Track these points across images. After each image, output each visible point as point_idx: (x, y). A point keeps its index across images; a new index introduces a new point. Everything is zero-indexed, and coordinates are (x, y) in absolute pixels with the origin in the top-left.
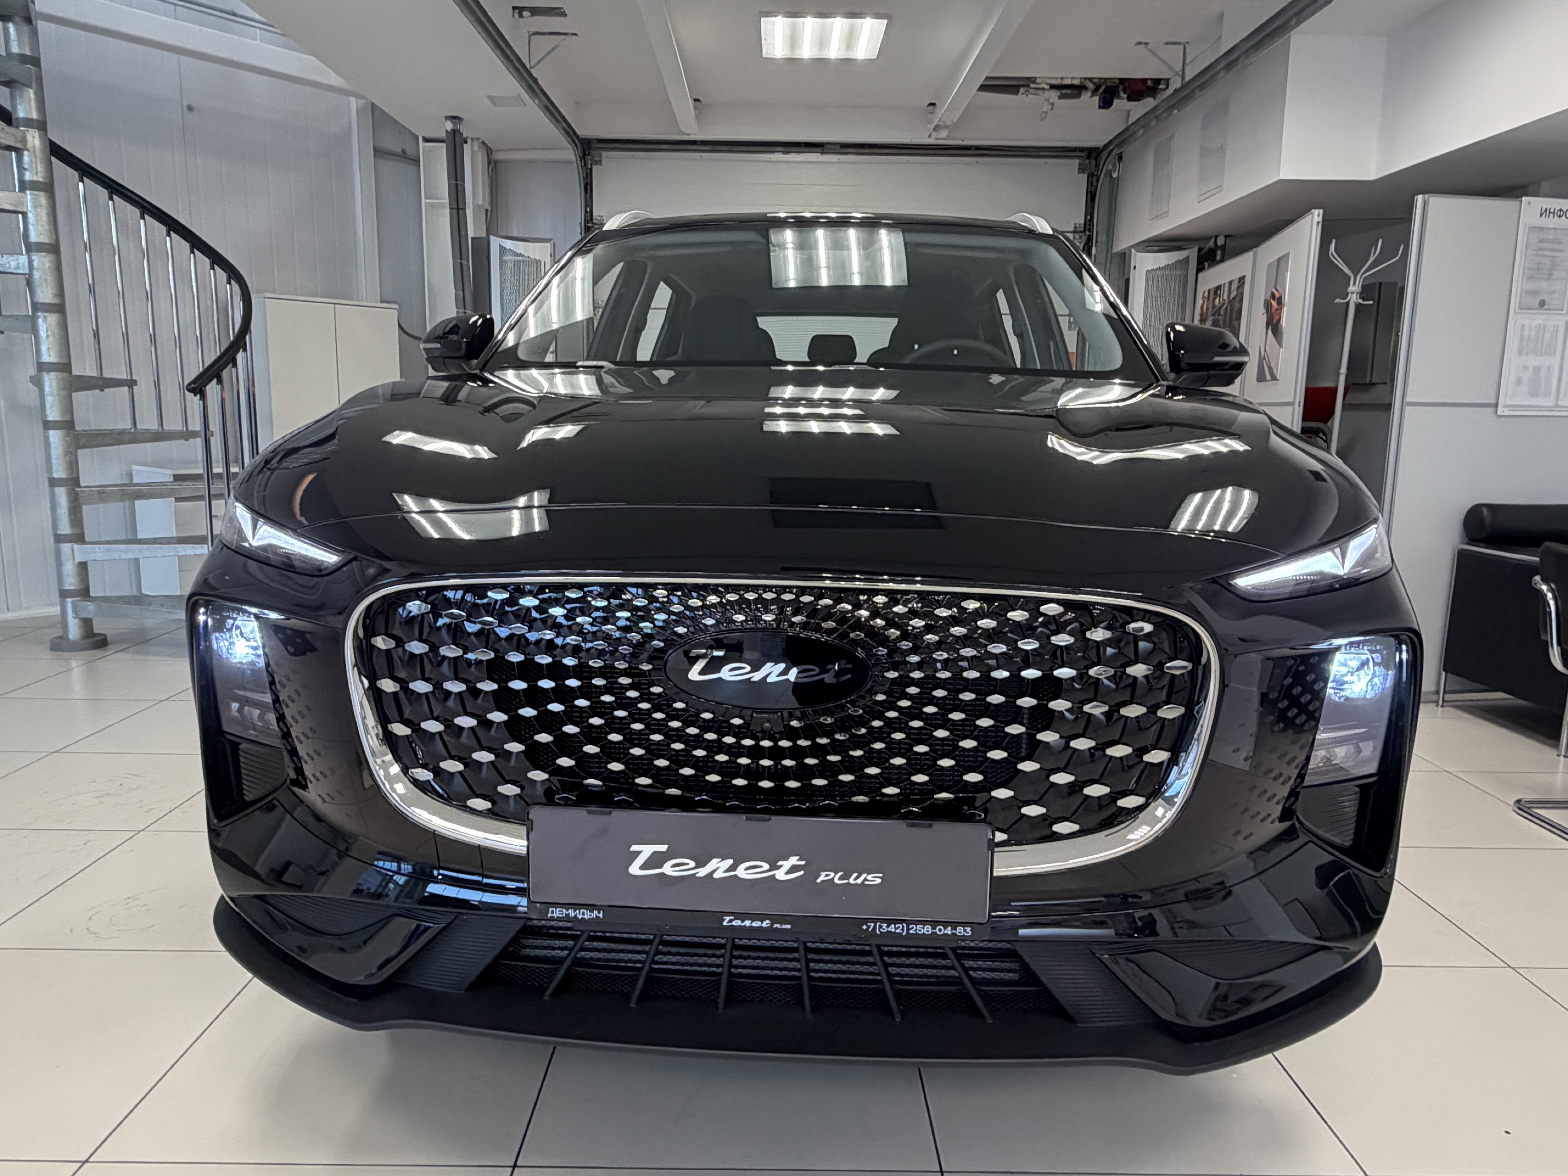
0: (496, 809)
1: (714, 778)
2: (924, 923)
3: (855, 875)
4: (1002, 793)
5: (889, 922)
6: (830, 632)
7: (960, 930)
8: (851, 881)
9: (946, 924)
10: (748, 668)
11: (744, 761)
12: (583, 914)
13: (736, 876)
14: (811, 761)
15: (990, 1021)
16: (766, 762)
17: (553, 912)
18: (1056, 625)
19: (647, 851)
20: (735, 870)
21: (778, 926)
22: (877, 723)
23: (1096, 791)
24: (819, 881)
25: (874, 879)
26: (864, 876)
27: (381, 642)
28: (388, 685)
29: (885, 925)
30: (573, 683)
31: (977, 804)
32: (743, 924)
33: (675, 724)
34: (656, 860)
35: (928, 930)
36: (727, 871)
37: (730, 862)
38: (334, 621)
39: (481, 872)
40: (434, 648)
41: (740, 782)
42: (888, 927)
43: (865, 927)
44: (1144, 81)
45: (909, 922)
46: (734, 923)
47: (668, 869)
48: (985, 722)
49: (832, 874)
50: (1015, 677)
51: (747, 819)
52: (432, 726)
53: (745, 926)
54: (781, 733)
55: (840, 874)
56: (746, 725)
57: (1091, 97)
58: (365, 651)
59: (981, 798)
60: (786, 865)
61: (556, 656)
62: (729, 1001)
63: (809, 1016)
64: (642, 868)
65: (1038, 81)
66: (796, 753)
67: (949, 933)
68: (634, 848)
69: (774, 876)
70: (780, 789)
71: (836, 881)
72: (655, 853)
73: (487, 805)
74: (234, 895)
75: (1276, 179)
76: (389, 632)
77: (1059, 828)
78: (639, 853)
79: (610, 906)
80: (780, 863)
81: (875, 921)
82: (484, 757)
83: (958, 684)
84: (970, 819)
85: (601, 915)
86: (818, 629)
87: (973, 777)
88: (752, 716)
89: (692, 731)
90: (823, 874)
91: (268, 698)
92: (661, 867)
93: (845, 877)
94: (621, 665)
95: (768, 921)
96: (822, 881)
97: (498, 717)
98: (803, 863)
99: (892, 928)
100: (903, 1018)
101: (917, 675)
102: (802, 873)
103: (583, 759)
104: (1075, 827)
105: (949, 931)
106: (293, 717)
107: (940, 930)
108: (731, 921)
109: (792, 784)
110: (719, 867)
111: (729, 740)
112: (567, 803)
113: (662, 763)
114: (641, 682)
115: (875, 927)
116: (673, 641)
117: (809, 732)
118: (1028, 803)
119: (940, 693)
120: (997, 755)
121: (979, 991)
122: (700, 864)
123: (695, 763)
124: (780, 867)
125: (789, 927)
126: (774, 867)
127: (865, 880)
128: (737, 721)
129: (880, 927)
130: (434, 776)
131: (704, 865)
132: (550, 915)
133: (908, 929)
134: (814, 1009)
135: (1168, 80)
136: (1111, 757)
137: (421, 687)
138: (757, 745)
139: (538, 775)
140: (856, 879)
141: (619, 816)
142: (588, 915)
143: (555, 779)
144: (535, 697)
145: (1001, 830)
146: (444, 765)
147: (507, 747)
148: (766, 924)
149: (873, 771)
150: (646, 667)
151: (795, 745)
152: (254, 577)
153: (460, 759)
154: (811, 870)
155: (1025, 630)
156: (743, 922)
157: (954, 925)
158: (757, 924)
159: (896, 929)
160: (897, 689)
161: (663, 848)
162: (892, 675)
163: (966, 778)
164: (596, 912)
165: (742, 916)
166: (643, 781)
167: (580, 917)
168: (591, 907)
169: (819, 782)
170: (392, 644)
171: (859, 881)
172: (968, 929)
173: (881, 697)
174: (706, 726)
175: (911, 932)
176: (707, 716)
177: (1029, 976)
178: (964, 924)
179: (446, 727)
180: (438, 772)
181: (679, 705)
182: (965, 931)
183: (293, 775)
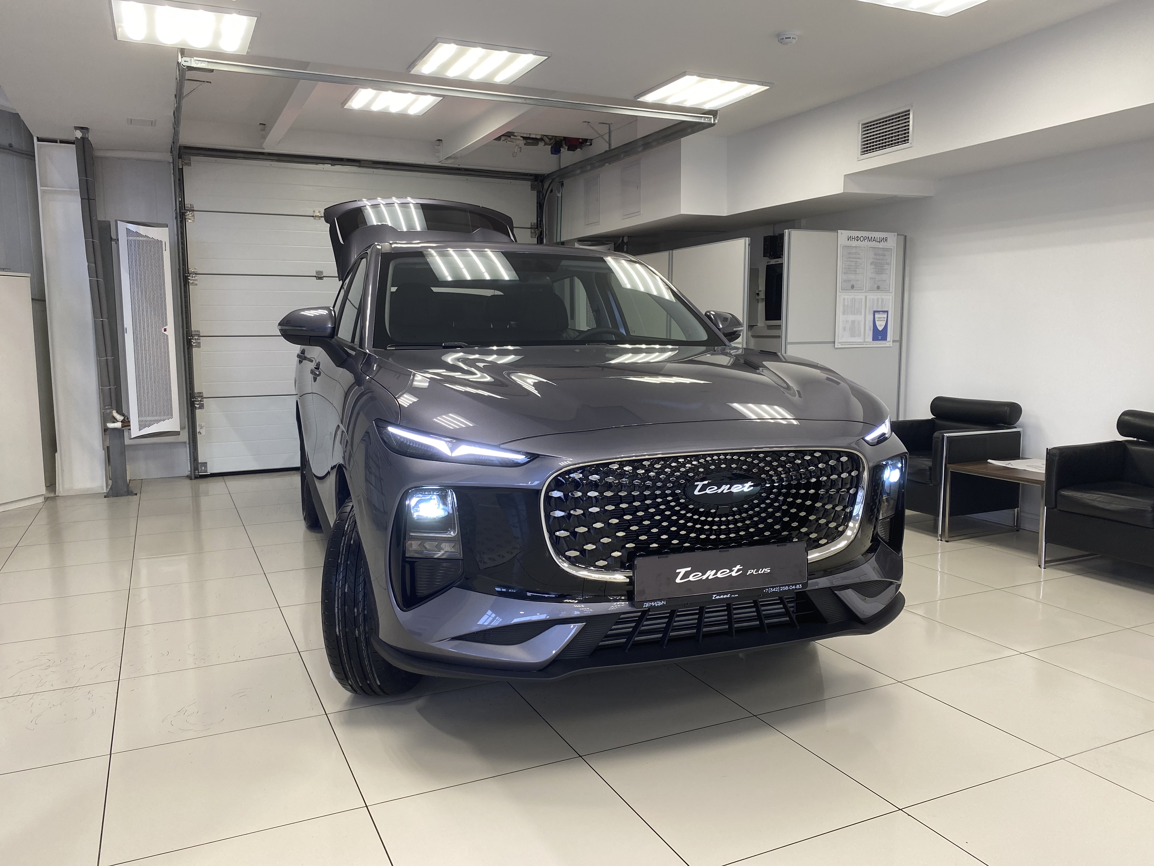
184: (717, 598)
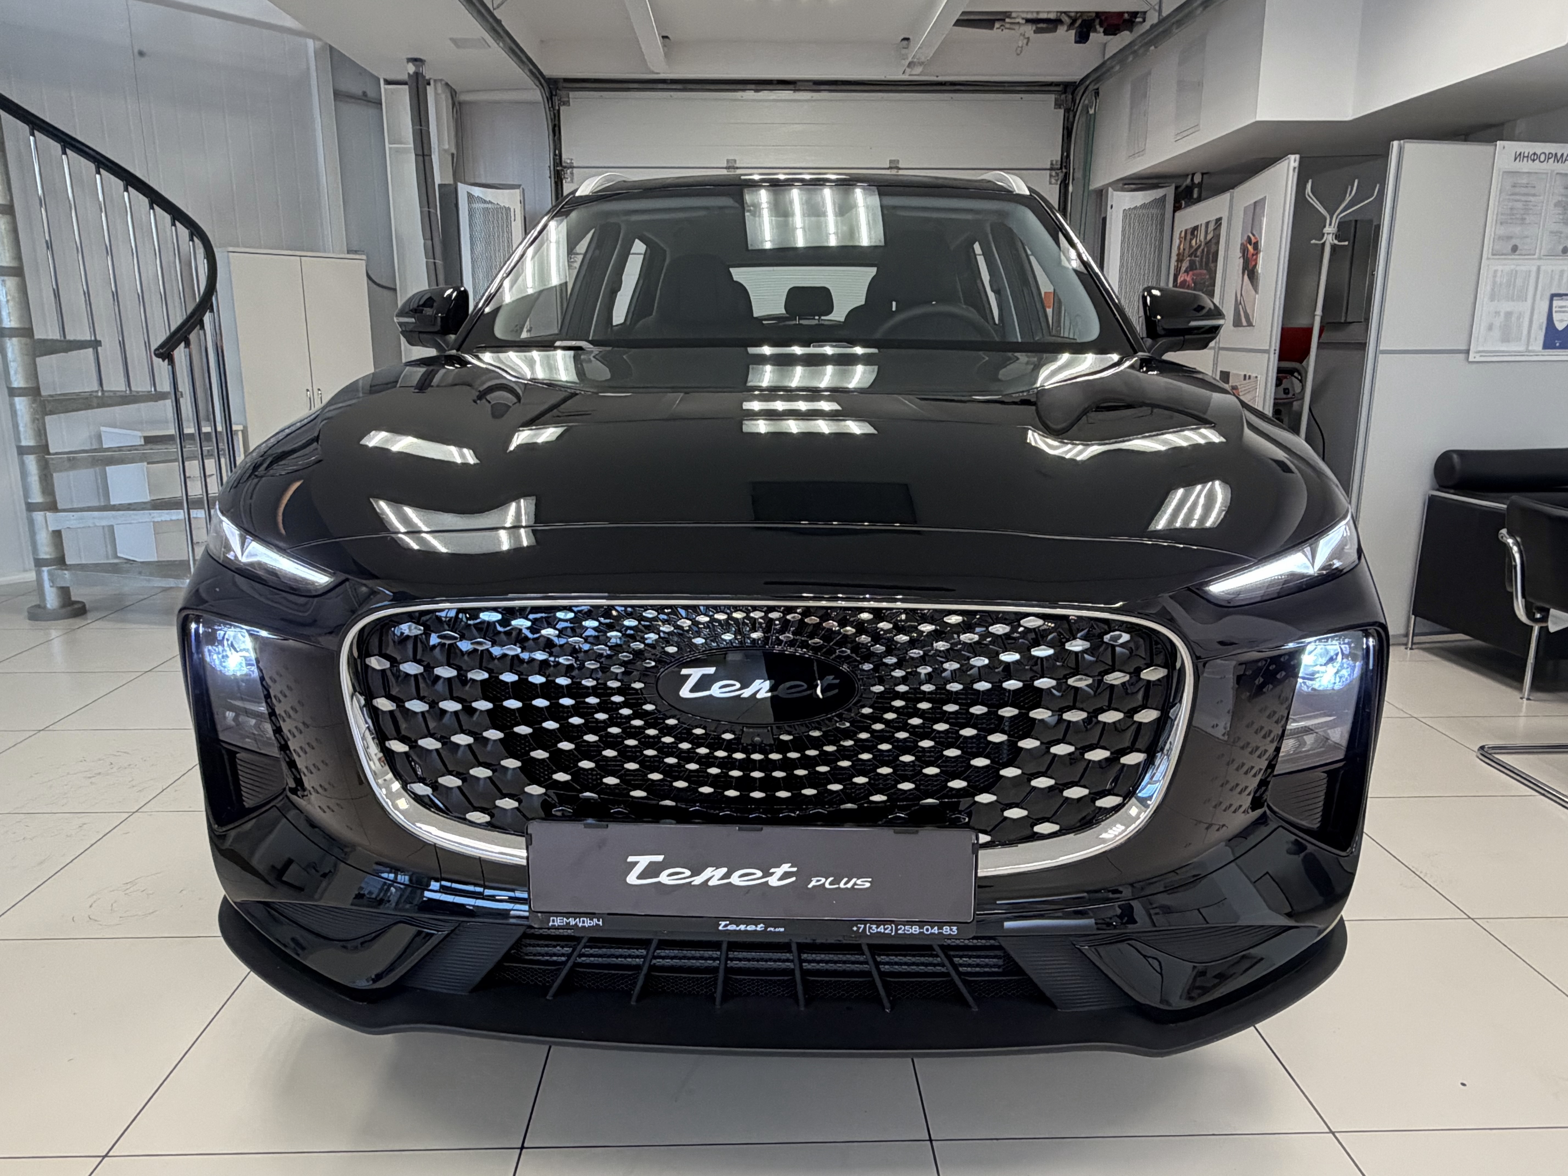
0: (494, 822)
1: (706, 790)
2: (912, 923)
3: (845, 880)
4: (985, 798)
5: (878, 923)
6: (816, 649)
7: (946, 930)
8: (842, 885)
9: (932, 924)
10: (738, 685)
11: (736, 773)
12: (584, 922)
13: (730, 883)
14: (801, 772)
15: (975, 1009)
16: (757, 774)
17: (553, 921)
18: (1038, 637)
19: (643, 861)
20: (729, 878)
21: (772, 929)
22: (864, 736)
23: (1075, 793)
24: (810, 886)
25: (864, 883)
26: (854, 880)
27: (375, 663)
28: (384, 704)
29: (874, 927)
30: (567, 702)
31: (961, 808)
32: (738, 929)
33: (668, 740)
34: (652, 870)
35: (915, 930)
36: (722, 878)
37: (724, 870)
38: (327, 641)
39: (482, 882)
40: (429, 668)
41: (732, 793)
42: (877, 928)
43: (855, 929)
44: (1121, 14)
45: (897, 924)
46: (729, 928)
47: (664, 878)
48: (968, 732)
49: (823, 880)
50: (997, 688)
51: (739, 830)
52: (429, 744)
53: (740, 930)
54: (770, 745)
55: (831, 879)
56: (737, 739)
57: (1067, 31)
58: (361, 674)
59: (964, 803)
60: (779, 872)
61: (549, 676)
62: (725, 998)
63: (802, 1009)
64: (639, 877)
65: (1014, 15)
66: (787, 765)
67: (936, 932)
68: (631, 859)
69: (767, 882)
70: (771, 799)
71: (827, 886)
72: (651, 863)
73: (485, 818)
74: (238, 900)
75: (1253, 120)
76: (383, 652)
77: (1039, 829)
78: (636, 863)
79: (609, 914)
80: (772, 870)
81: (865, 922)
82: (480, 772)
83: (941, 697)
84: (955, 824)
85: (601, 923)
86: (804, 645)
87: (957, 784)
88: (743, 731)
89: (685, 746)
90: (814, 880)
91: (263, 708)
92: (657, 876)
93: (836, 881)
94: (614, 684)
95: (762, 925)
96: (814, 887)
97: (494, 735)
98: (795, 869)
99: (881, 929)
100: (892, 1008)
101: (902, 688)
102: (794, 879)
103: (578, 774)
104: (1056, 828)
105: (935, 930)
106: (290, 731)
107: (927, 930)
108: (726, 926)
109: (783, 794)
110: (713, 875)
111: (721, 754)
112: (565, 818)
113: (656, 776)
114: (634, 701)
115: (865, 928)
116: (663, 660)
117: (799, 744)
118: (1010, 806)
119: (924, 706)
120: (980, 762)
121: (965, 982)
122: (696, 873)
123: (688, 776)
124: (773, 873)
125: (782, 930)
126: (767, 874)
127: (855, 884)
128: (728, 736)
129: (870, 928)
130: (434, 790)
131: (698, 874)
132: (551, 924)
133: (897, 930)
134: (808, 1002)
135: (1145, 13)
136: (1090, 761)
137: (416, 706)
138: (748, 758)
139: (535, 790)
140: (846, 883)
141: (616, 830)
142: (588, 923)
143: (551, 792)
144: (529, 715)
145: (985, 832)
146: (441, 780)
147: (503, 763)
148: (760, 927)
149: (861, 780)
150: (638, 685)
151: (785, 757)
152: (242, 591)
153: (458, 775)
154: (803, 876)
155: (1006, 642)
156: (737, 926)
157: (940, 925)
158: (751, 928)
159: (885, 929)
160: (882, 703)
161: (660, 858)
162: (878, 689)
163: (951, 784)
164: (595, 920)
165: (737, 921)
166: (638, 793)
167: (580, 925)
168: (591, 915)
169: (809, 792)
170: (386, 664)
171: (849, 885)
172: (955, 928)
173: (867, 711)
174: (697, 742)
175: (900, 932)
176: (699, 731)
177: (1012, 967)
178: (950, 924)
179: (443, 744)
180: (435, 787)
181: (672, 722)
182: (951, 930)
183: (292, 784)
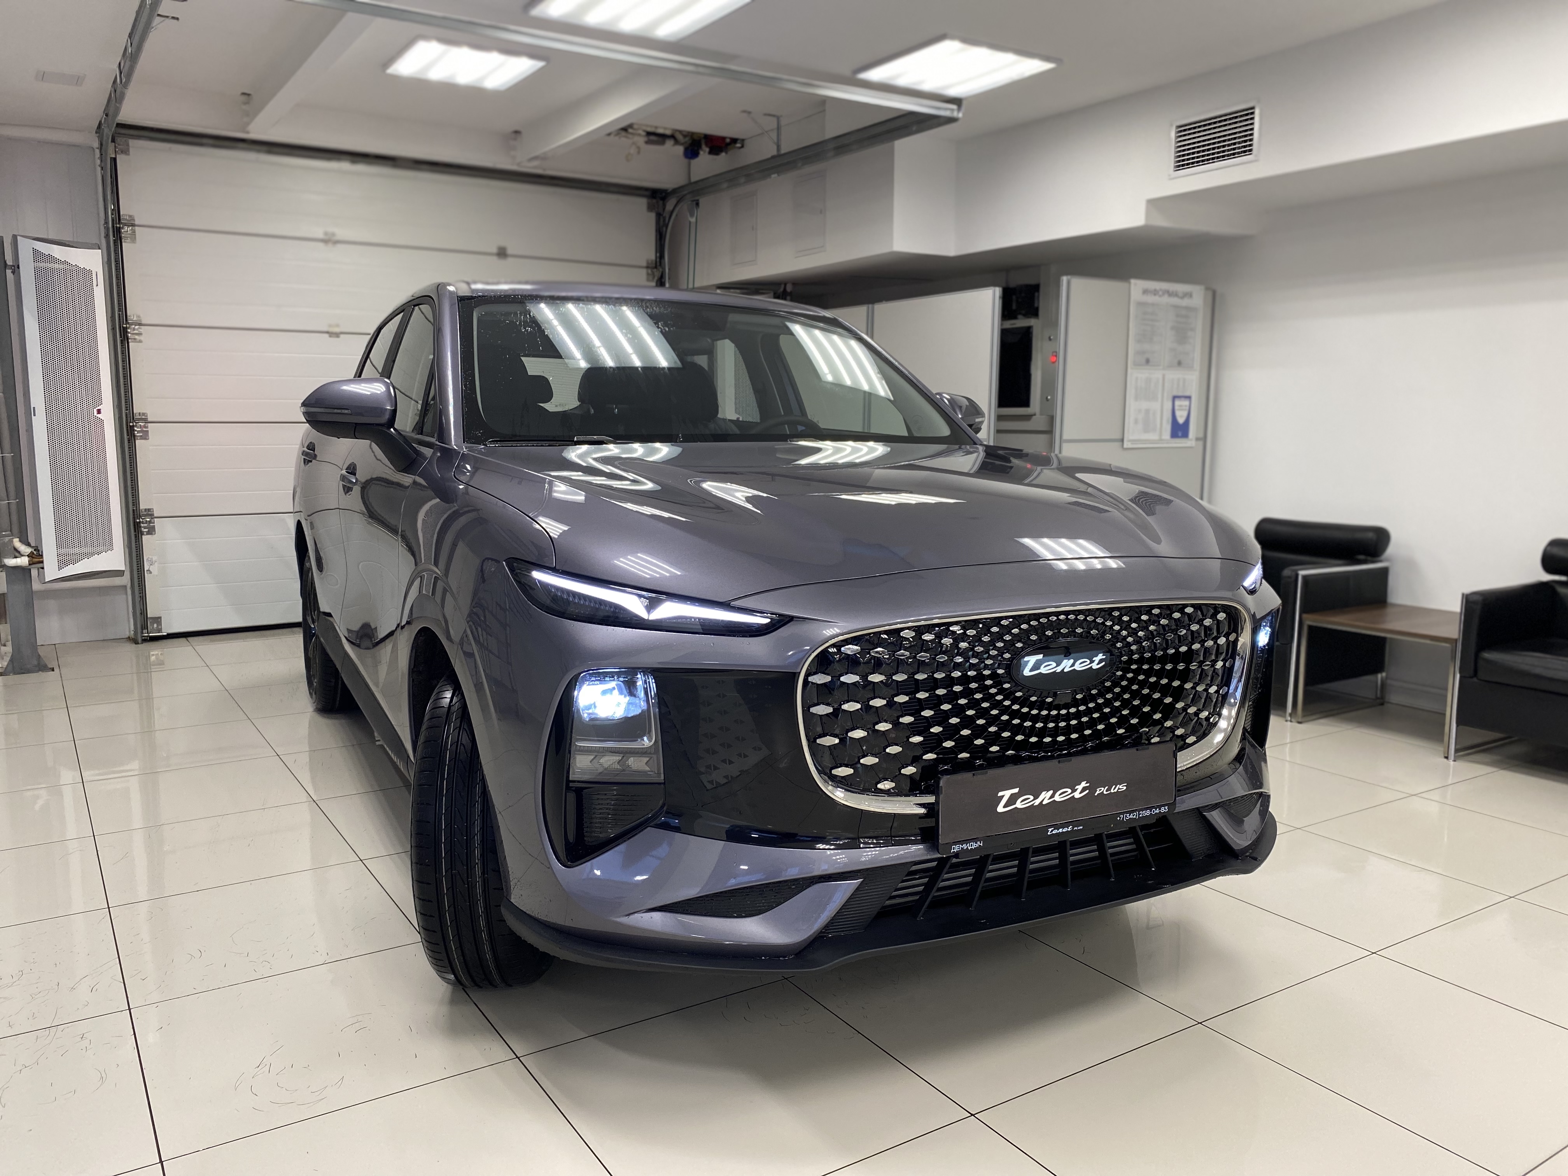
184: (1054, 832)
